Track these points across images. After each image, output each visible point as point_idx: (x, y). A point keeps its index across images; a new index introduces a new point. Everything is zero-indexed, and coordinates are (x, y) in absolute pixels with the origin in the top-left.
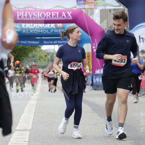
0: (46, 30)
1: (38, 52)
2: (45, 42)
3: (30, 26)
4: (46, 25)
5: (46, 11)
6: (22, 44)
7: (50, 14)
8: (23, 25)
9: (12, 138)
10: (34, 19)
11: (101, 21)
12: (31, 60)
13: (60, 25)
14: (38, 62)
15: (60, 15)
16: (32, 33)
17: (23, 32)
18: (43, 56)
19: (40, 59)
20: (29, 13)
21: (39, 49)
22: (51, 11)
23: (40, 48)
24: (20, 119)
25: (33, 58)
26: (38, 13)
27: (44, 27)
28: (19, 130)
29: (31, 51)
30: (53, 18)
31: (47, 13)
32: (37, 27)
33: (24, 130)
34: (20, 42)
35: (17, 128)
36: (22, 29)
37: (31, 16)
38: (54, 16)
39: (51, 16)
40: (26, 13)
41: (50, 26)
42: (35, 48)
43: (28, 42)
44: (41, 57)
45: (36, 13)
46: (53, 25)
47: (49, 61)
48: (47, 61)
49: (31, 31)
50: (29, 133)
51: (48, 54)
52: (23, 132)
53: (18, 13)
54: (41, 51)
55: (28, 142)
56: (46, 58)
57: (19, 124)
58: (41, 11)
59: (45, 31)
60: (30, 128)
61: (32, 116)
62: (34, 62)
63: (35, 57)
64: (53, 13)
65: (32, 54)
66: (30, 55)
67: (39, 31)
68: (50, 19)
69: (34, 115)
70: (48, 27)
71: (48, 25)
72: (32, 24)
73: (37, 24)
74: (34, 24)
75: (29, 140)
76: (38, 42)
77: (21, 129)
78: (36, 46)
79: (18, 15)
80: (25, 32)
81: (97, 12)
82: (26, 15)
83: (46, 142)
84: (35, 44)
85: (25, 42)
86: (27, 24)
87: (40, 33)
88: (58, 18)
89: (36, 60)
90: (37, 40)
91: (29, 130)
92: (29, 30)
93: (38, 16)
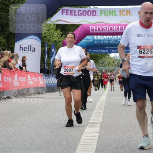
0: (114, 40)
1: (107, 59)
2: (112, 51)
3: (101, 37)
4: (114, 37)
5: (113, 25)
6: (94, 52)
7: (117, 27)
8: (95, 36)
9: (86, 129)
10: (104, 32)
12: (101, 66)
14: (107, 67)
16: (102, 43)
17: (95, 42)
18: (111, 62)
19: (108, 65)
20: (100, 27)
21: (108, 57)
22: (117, 25)
23: (108, 55)
24: (92, 114)
25: (103, 64)
26: (108, 27)
27: (112, 38)
28: (92, 123)
29: (101, 58)
30: (120, 31)
31: (115, 27)
32: (106, 38)
33: (96, 123)
34: (92, 51)
35: (90, 121)
36: (94, 41)
37: (101, 29)
38: (121, 29)
39: (118, 29)
40: (98, 27)
41: (117, 37)
42: (105, 56)
43: (99, 51)
44: (109, 63)
45: (106, 27)
46: (119, 37)
47: (116, 66)
48: (114, 66)
49: (101, 42)
50: (100, 125)
51: (115, 60)
52: (95, 125)
53: (91, 27)
54: (110, 58)
55: (99, 133)
56: (114, 64)
57: (92, 118)
58: (109, 25)
59: (113, 42)
60: (101, 122)
62: (104, 67)
63: (104, 63)
64: (119, 27)
65: (102, 61)
66: (100, 61)
67: (108, 42)
68: (117, 31)
69: (104, 110)
70: (116, 38)
71: (116, 36)
72: (102, 36)
73: (106, 36)
74: (104, 36)
75: (100, 131)
76: (107, 51)
77: (93, 122)
78: (106, 54)
79: (91, 29)
80: (97, 43)
82: (97, 29)
83: (113, 133)
84: (104, 52)
85: (97, 51)
86: (98, 36)
87: (109, 43)
89: (106, 65)
90: (106, 49)
91: (100, 123)
92: (100, 41)
93: (107, 29)
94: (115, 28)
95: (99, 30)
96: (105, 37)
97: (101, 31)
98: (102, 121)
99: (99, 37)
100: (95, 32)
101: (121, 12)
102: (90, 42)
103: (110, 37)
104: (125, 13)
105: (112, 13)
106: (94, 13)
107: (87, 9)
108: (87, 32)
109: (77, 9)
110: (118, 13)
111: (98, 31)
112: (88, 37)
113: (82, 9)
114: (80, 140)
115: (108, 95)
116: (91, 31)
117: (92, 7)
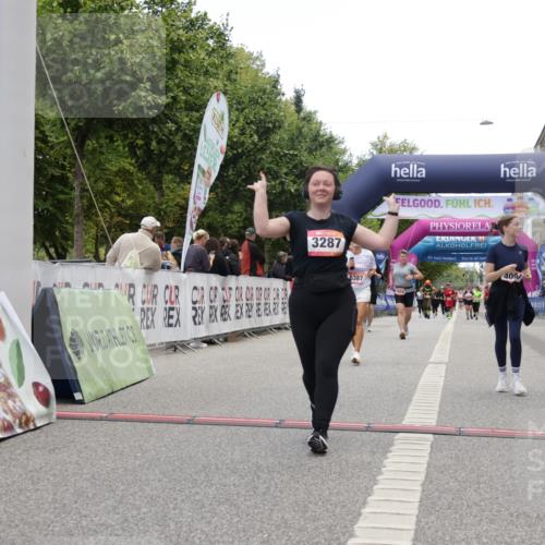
0: (465, 244)
1: (455, 271)
2: (462, 258)
3: (446, 239)
4: (465, 238)
5: (465, 221)
7: (470, 224)
8: (438, 237)
10: (451, 230)
11: (534, 234)
13: (481, 238)
15: (483, 226)
17: (437, 246)
18: (460, 275)
19: (456, 279)
20: (445, 224)
22: (471, 221)
25: (449, 278)
26: (456, 224)
27: (462, 240)
28: (433, 363)
29: (446, 269)
30: (474, 230)
31: (467, 224)
32: (453, 240)
33: (439, 363)
34: (433, 258)
35: (431, 360)
36: (436, 243)
37: (446, 227)
38: (475, 228)
39: (472, 227)
41: (470, 239)
42: (451, 266)
43: (443, 258)
44: (457, 277)
45: (454, 223)
46: (473, 238)
48: (465, 281)
49: (447, 246)
50: (445, 366)
52: (438, 365)
53: (431, 224)
54: (458, 269)
57: (433, 356)
58: (459, 221)
59: (463, 246)
60: (447, 361)
61: (448, 347)
63: (450, 276)
64: (474, 223)
65: (447, 273)
66: (445, 274)
67: (456, 246)
68: (471, 230)
69: (451, 345)
70: (468, 240)
71: (468, 237)
72: (448, 237)
73: (454, 237)
76: (454, 259)
77: (435, 361)
78: (453, 263)
79: (431, 226)
80: (440, 247)
81: (529, 222)
82: (441, 226)
84: (450, 260)
85: (440, 258)
87: (458, 247)
88: (480, 230)
90: (453, 256)
92: (444, 244)
93: (456, 227)
94: (467, 226)
95: (444, 228)
96: (452, 238)
97: (446, 230)
98: (450, 362)
99: (443, 238)
100: (437, 230)
101: (477, 202)
102: (430, 247)
103: (459, 238)
104: (482, 203)
105: (464, 203)
106: (436, 204)
107: (426, 197)
108: (426, 231)
109: (412, 198)
110: (471, 203)
111: (441, 230)
112: (427, 238)
113: (420, 197)
114: (416, 387)
115: (456, 322)
116: (431, 230)
117: (434, 195)
